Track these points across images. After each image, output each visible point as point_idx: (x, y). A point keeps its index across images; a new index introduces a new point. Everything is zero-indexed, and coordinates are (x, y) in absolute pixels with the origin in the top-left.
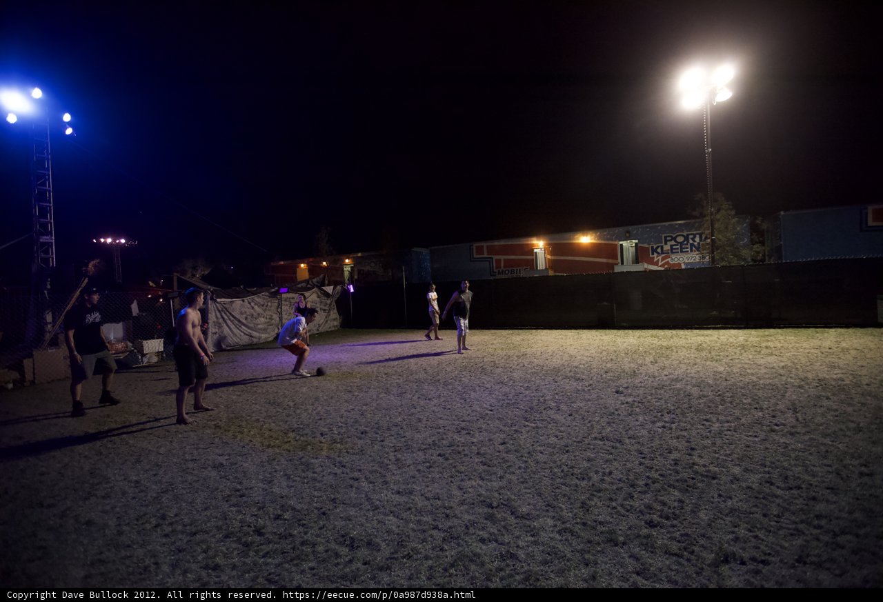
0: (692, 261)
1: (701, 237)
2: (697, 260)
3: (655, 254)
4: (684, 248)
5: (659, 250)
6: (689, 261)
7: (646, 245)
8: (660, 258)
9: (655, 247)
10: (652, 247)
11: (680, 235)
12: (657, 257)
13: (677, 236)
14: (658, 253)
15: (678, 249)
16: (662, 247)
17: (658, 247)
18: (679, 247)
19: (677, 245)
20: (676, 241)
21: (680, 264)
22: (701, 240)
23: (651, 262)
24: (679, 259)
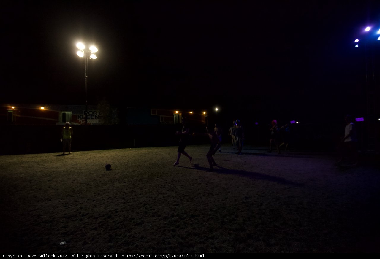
0: (96, 123)
1: (99, 113)
2: (97, 123)
3: (80, 119)
4: (93, 117)
5: (81, 117)
6: (94, 123)
7: (75, 114)
8: (82, 120)
9: (79, 115)
10: (78, 116)
11: (91, 112)
12: (80, 120)
13: (90, 112)
14: (81, 118)
15: (89, 117)
16: (83, 116)
17: (81, 116)
18: (90, 116)
19: (89, 115)
20: (89, 114)
21: (90, 124)
22: (99, 114)
23: (77, 122)
24: (90, 122)
